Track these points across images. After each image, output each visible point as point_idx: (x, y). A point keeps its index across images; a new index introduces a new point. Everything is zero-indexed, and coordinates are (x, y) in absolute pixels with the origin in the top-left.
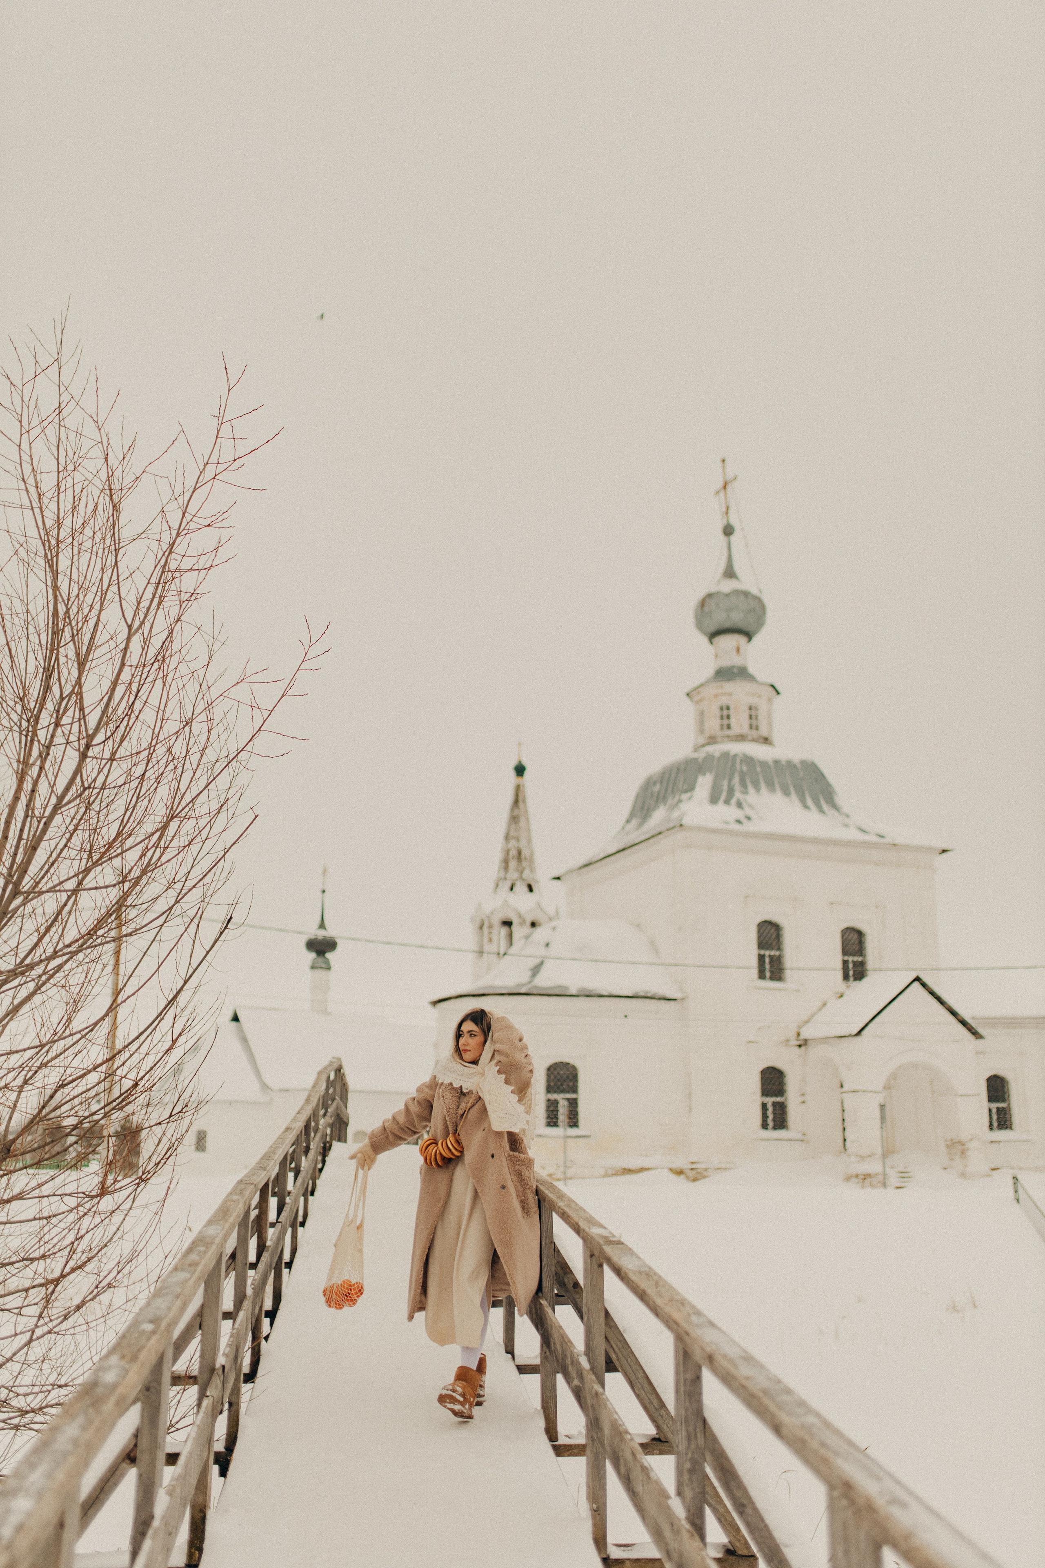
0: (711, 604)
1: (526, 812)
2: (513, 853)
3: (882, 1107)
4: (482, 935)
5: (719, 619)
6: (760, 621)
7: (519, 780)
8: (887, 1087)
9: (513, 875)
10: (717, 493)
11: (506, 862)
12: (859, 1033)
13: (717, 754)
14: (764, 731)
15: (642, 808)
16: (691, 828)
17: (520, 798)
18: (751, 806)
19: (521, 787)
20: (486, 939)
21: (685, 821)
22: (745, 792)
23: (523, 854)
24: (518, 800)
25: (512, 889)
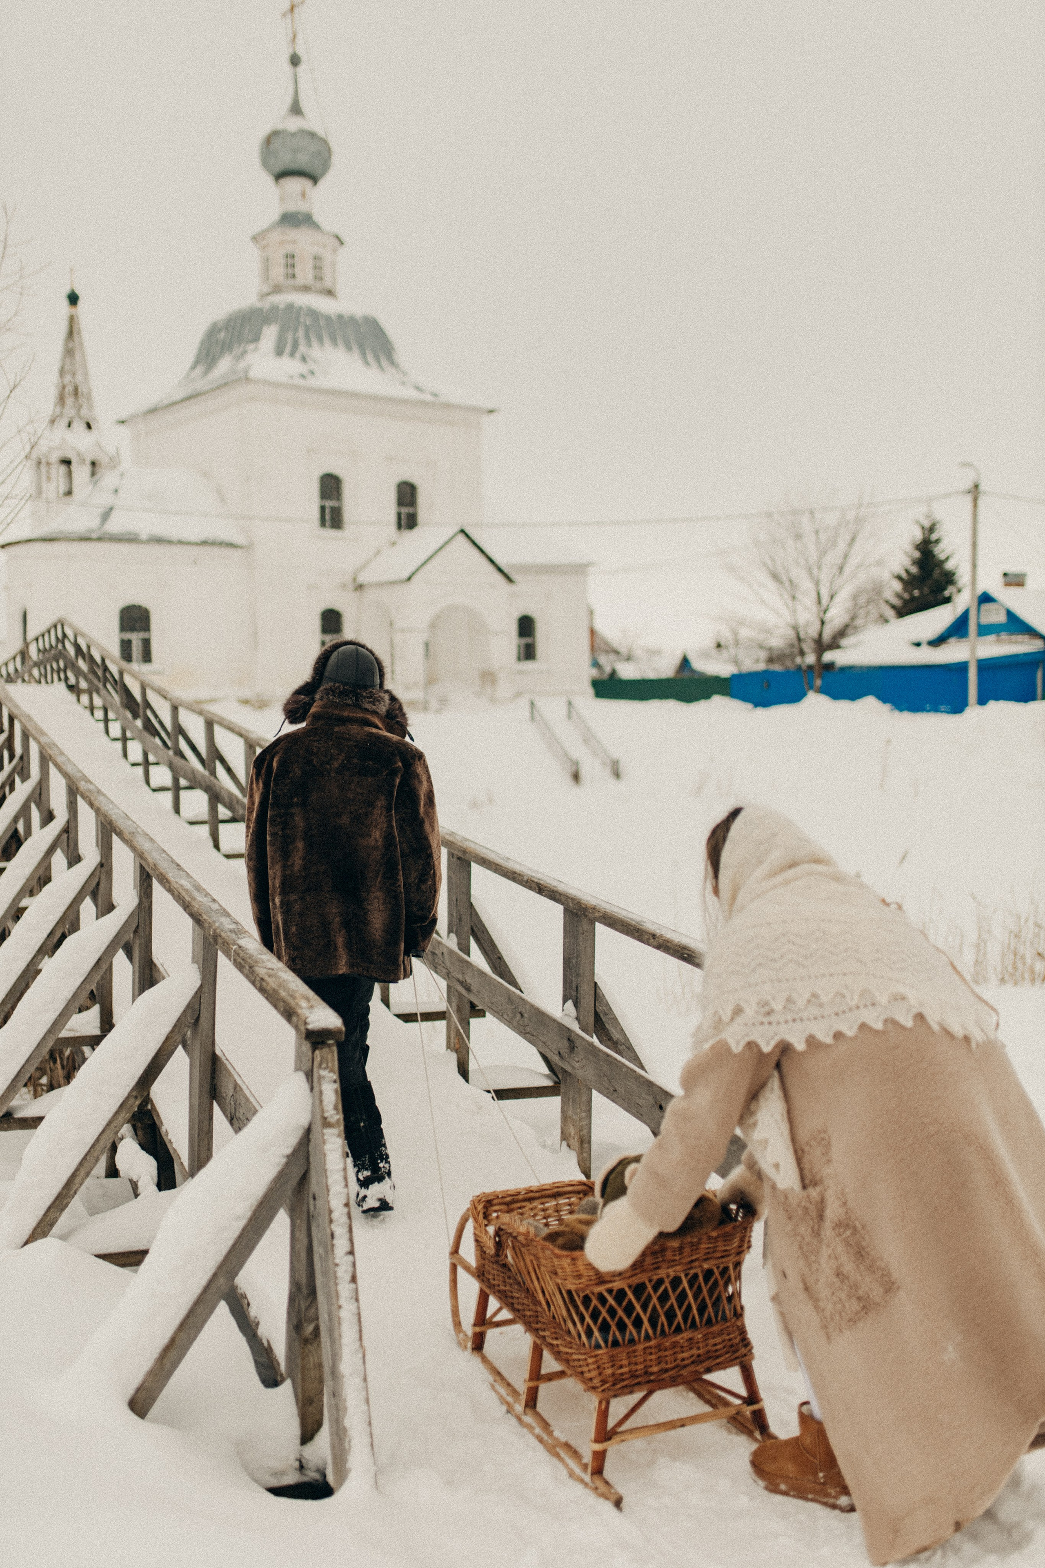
0: (277, 143)
1: (81, 345)
2: (69, 389)
3: (427, 645)
4: (39, 474)
5: (285, 160)
6: (326, 166)
7: (73, 310)
8: (433, 626)
9: (69, 411)
10: (284, 15)
11: (61, 399)
12: (409, 579)
13: (282, 306)
14: (328, 283)
15: (207, 355)
16: (257, 382)
17: (75, 329)
18: (315, 361)
19: (76, 319)
20: (44, 478)
21: (252, 374)
22: (309, 345)
23: (80, 390)
24: (71, 333)
25: (69, 426)
